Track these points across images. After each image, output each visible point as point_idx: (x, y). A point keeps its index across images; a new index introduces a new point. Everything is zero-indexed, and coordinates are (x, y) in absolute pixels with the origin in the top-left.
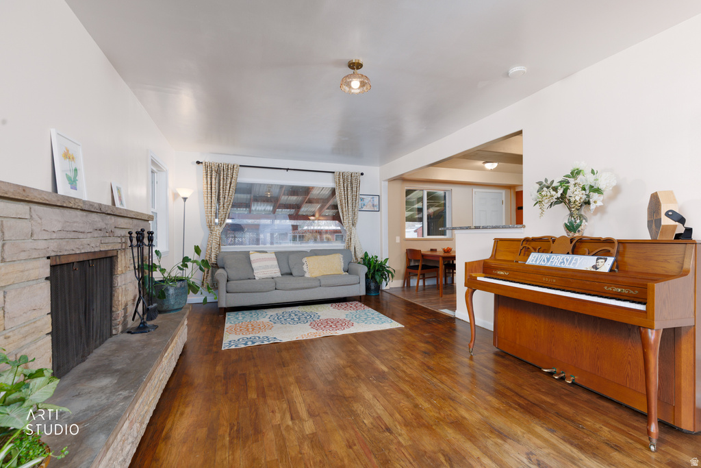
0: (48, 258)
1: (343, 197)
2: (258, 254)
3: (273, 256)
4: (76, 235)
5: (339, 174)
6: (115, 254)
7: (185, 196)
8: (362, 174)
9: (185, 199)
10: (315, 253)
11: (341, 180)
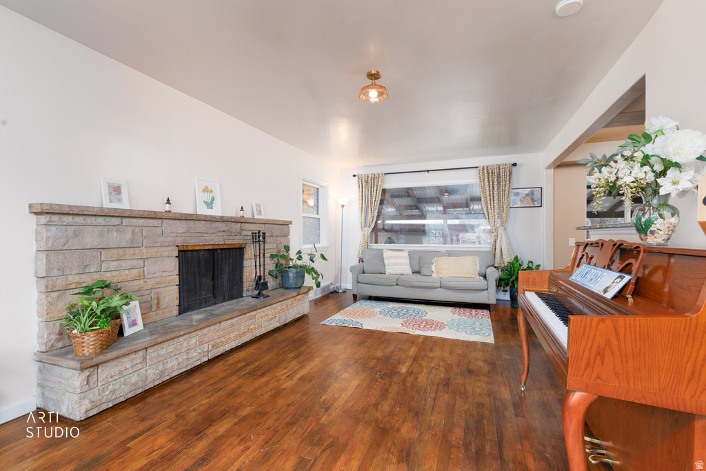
0: (177, 246)
1: (488, 193)
2: (391, 252)
3: (406, 254)
4: (200, 235)
5: (483, 169)
6: (244, 246)
7: (343, 204)
8: (515, 165)
9: (343, 206)
10: (449, 254)
11: (486, 175)
